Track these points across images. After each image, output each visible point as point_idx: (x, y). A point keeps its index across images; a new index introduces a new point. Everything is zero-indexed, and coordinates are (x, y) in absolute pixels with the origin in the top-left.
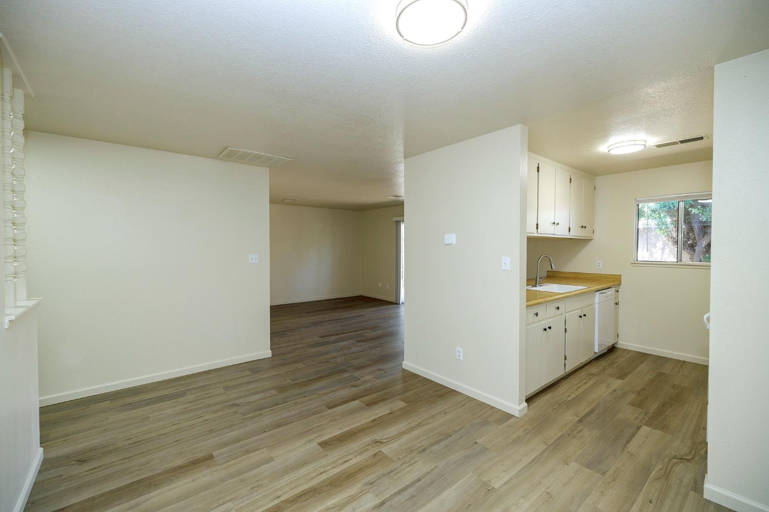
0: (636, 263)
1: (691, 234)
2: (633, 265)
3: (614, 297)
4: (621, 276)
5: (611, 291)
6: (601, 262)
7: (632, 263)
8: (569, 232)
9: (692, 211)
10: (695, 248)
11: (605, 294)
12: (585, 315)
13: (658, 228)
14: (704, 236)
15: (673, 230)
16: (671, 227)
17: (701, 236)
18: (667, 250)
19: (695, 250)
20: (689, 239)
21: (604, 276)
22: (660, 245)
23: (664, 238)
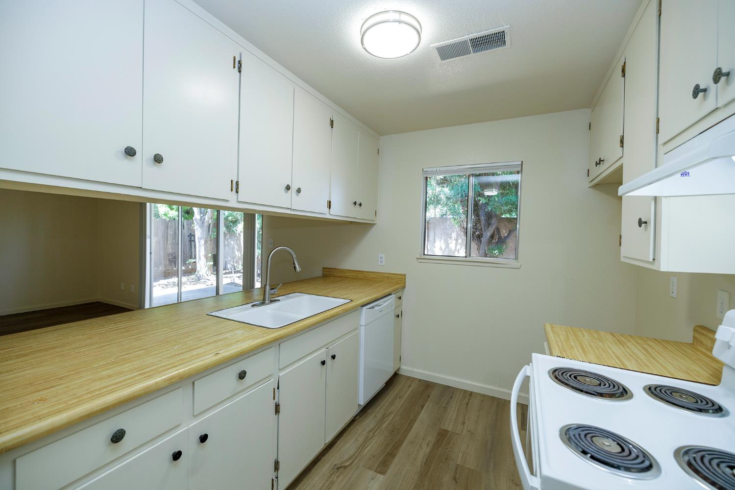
0: (424, 258)
1: (478, 225)
2: (419, 260)
3: (394, 308)
4: (405, 275)
5: (389, 299)
6: (383, 256)
7: (418, 258)
8: (330, 208)
9: (480, 200)
10: (481, 239)
11: (378, 308)
12: (333, 357)
13: (453, 218)
14: (489, 227)
15: (464, 219)
16: (463, 217)
17: (486, 227)
18: (460, 241)
19: (481, 241)
20: (476, 229)
21: (387, 275)
22: (454, 235)
23: (457, 228)
